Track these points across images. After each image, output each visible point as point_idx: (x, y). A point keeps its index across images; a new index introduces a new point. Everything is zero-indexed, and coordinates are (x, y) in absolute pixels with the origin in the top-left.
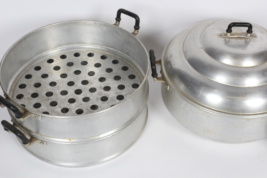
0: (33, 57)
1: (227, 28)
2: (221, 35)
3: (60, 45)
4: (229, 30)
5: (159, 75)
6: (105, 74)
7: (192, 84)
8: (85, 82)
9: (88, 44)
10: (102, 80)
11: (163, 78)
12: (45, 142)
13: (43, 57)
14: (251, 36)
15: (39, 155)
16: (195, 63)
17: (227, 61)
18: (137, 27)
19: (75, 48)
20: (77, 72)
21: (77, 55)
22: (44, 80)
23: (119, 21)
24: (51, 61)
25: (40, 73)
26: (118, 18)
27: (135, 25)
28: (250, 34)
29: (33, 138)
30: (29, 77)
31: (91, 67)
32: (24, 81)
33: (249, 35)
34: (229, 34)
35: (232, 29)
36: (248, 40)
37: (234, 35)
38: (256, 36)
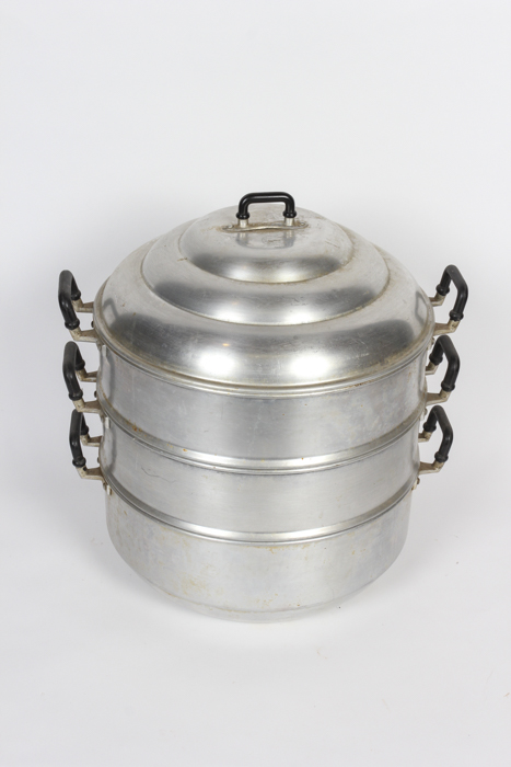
1: (237, 211)
2: (225, 229)
4: (243, 212)
7: (168, 335)
14: (294, 224)
16: (172, 293)
17: (242, 274)
28: (291, 220)
33: (289, 222)
34: (243, 224)
35: (249, 211)
36: (290, 233)
37: (257, 225)
38: (305, 226)
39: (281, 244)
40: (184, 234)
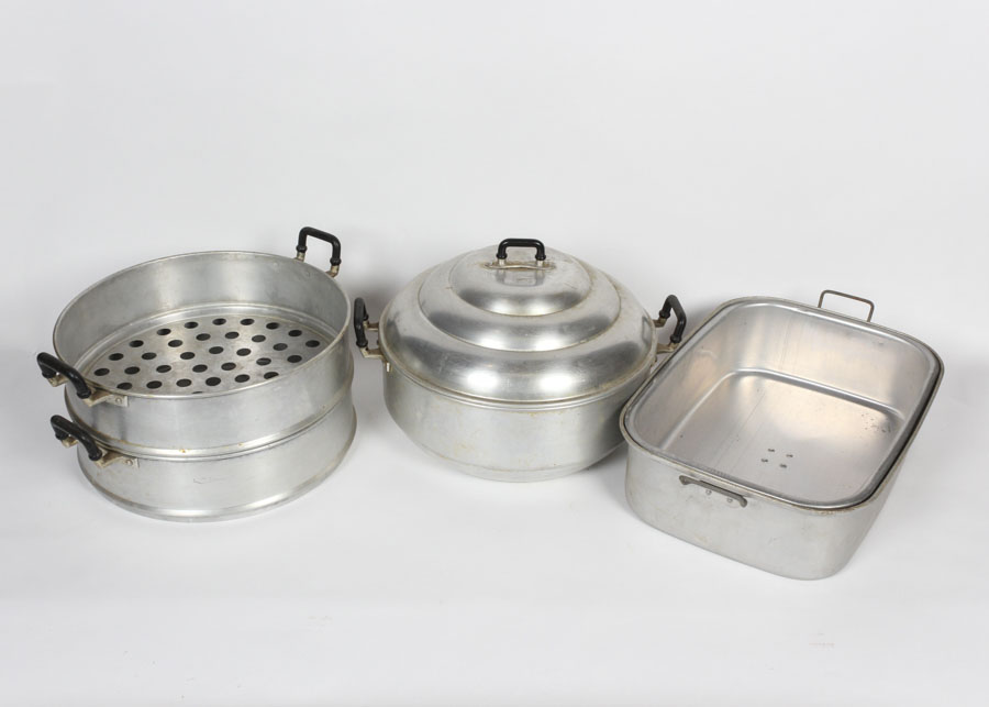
0: (127, 324)
1: (497, 252)
2: (487, 265)
3: (185, 303)
4: (501, 253)
5: (372, 345)
6: (269, 353)
8: (229, 366)
9: (244, 301)
10: (263, 362)
11: (380, 351)
12: (134, 458)
13: (150, 325)
14: (544, 265)
15: (124, 497)
16: (443, 321)
17: (501, 308)
18: (336, 260)
19: (217, 311)
20: (216, 350)
21: (220, 322)
22: (147, 362)
23: (304, 251)
24: (165, 332)
25: (139, 351)
26: (302, 247)
27: (331, 256)
28: (542, 262)
29: (112, 453)
30: (116, 357)
31: (244, 341)
32: (108, 364)
33: (540, 263)
34: (502, 262)
35: (507, 253)
36: (540, 273)
37: (513, 264)
38: (554, 267)
39: (534, 282)
40: (454, 268)
